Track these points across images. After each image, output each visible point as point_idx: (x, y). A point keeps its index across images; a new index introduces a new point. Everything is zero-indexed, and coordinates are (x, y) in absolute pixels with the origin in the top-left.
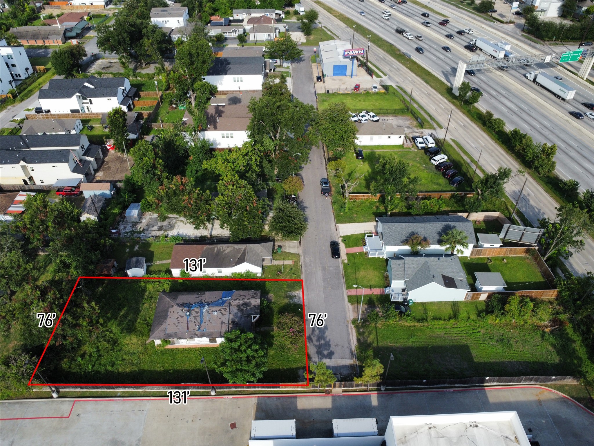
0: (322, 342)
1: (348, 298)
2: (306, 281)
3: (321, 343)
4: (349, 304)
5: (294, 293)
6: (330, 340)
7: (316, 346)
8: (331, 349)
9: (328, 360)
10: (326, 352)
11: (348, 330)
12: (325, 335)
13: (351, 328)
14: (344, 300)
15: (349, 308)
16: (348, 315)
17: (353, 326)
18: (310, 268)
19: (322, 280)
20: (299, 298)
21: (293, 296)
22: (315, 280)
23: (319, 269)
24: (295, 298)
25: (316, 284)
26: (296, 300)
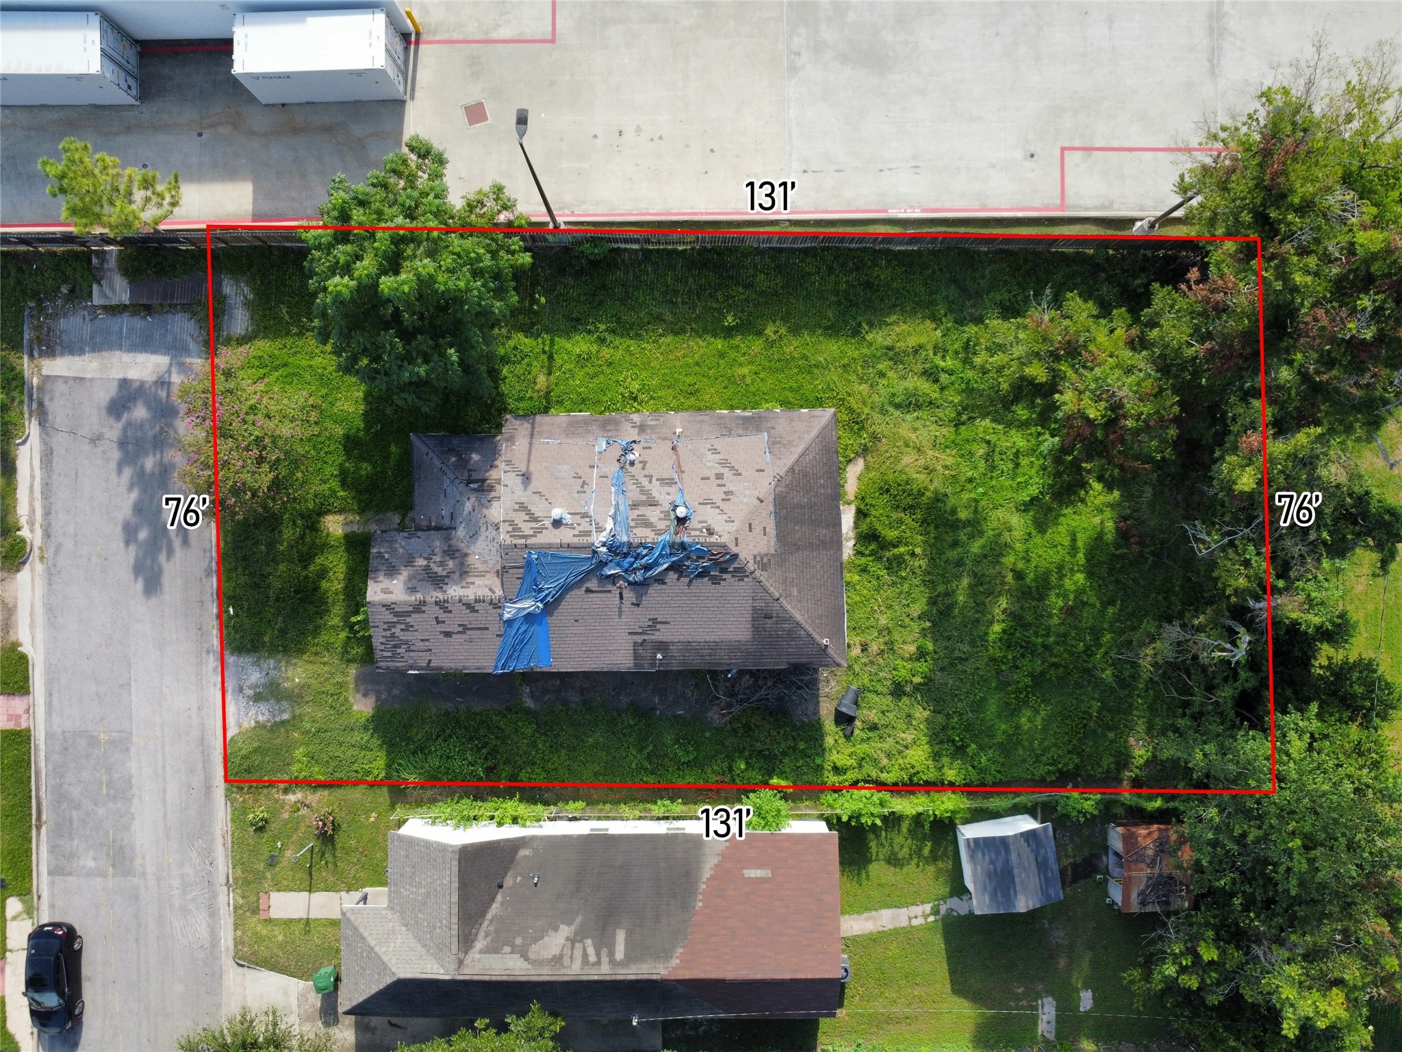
1: (26, 679)
2: (208, 788)
4: (26, 649)
5: (261, 714)
8: (118, 427)
9: (133, 374)
11: (47, 513)
13: (31, 523)
14: (49, 670)
15: (32, 626)
16: (39, 591)
17: (25, 533)
18: (189, 870)
19: (135, 791)
20: (241, 690)
21: (268, 700)
22: (165, 791)
23: (143, 858)
24: (257, 686)
25: (164, 767)
26: (255, 676)
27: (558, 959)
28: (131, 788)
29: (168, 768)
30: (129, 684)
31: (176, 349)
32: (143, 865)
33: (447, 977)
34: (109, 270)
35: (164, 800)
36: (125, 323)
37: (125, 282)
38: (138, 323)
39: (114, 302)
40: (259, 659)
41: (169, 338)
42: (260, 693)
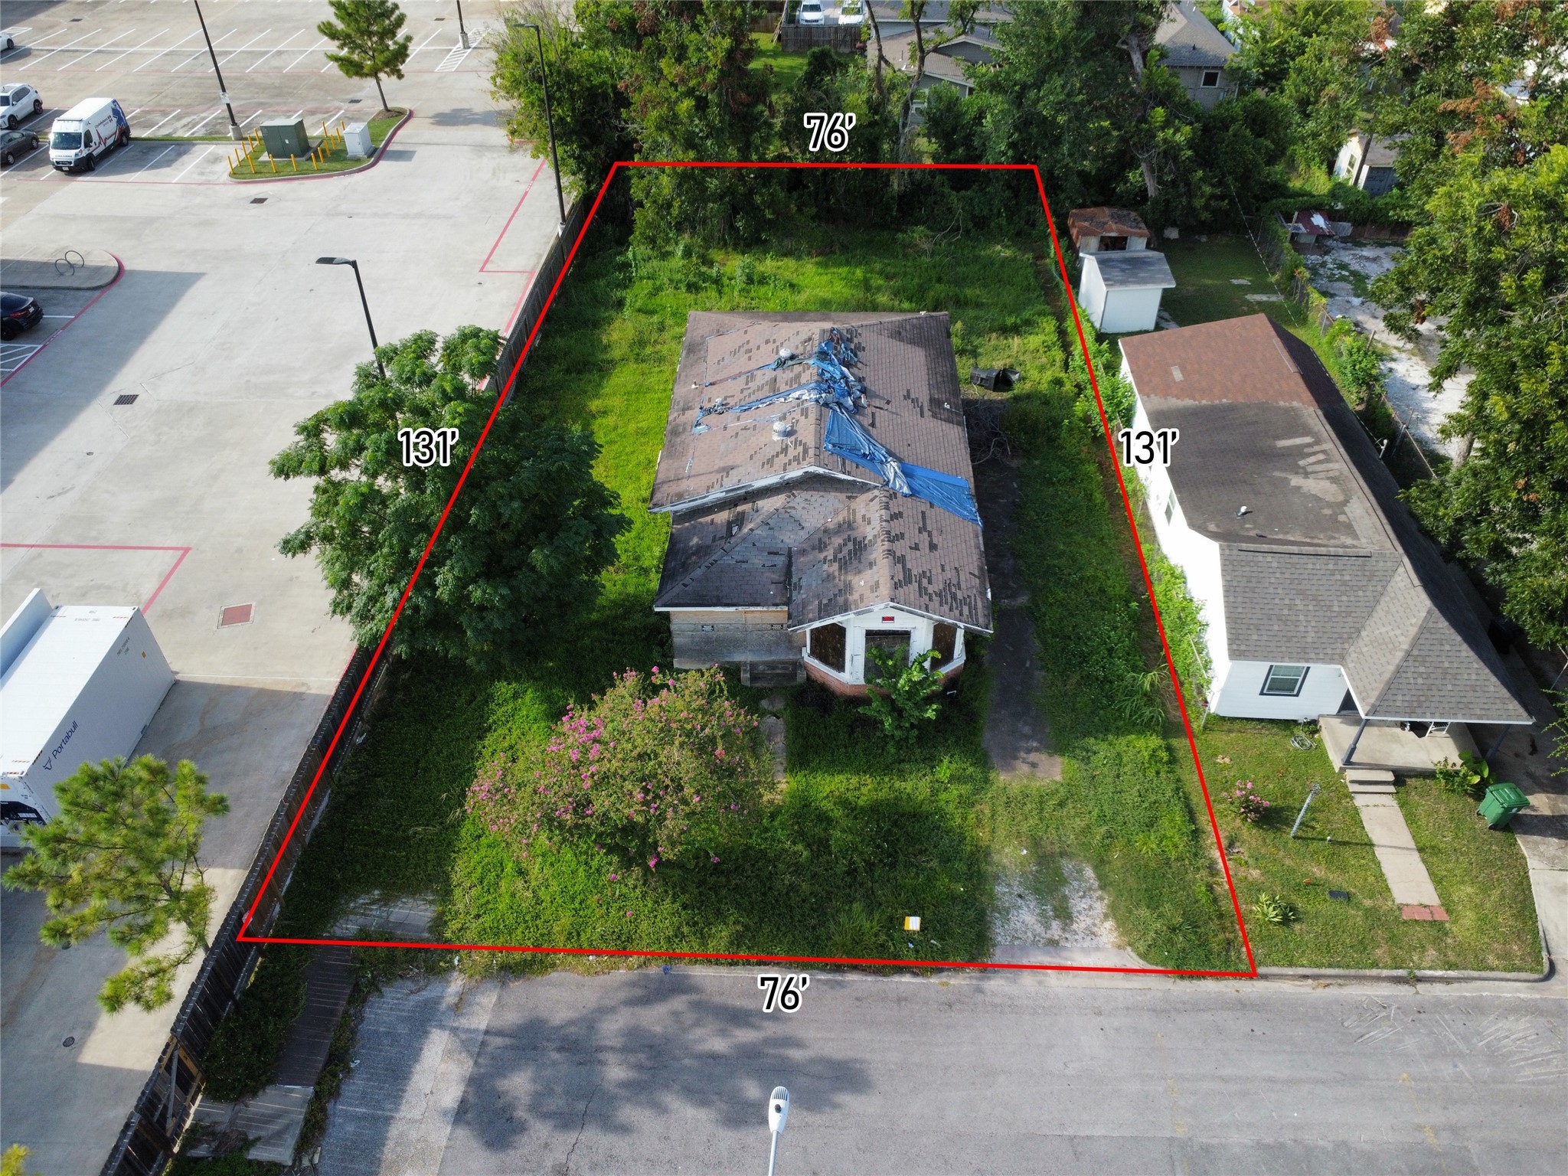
0: (616, 1072)
2: (1243, 1005)
3: (611, 1057)
5: (1091, 910)
6: (624, 1129)
7: (590, 1022)
8: (540, 1130)
9: (451, 1096)
10: (519, 1084)
12: (671, 1100)
18: (1410, 1043)
19: (1287, 1137)
20: (1053, 943)
21: (1065, 898)
22: (1272, 1080)
23: (1419, 1128)
24: (1043, 915)
25: (1225, 1080)
26: (1026, 917)
27: (1334, 480)
28: (1282, 1146)
29: (1226, 1072)
30: (1072, 1139)
31: (423, 1019)
32: (1436, 1130)
33: (1406, 560)
34: (232, 1122)
35: (1290, 1082)
36: (345, 1110)
37: (270, 1091)
38: (353, 1087)
39: (299, 1115)
40: (995, 909)
41: (403, 1029)
42: (1055, 909)
